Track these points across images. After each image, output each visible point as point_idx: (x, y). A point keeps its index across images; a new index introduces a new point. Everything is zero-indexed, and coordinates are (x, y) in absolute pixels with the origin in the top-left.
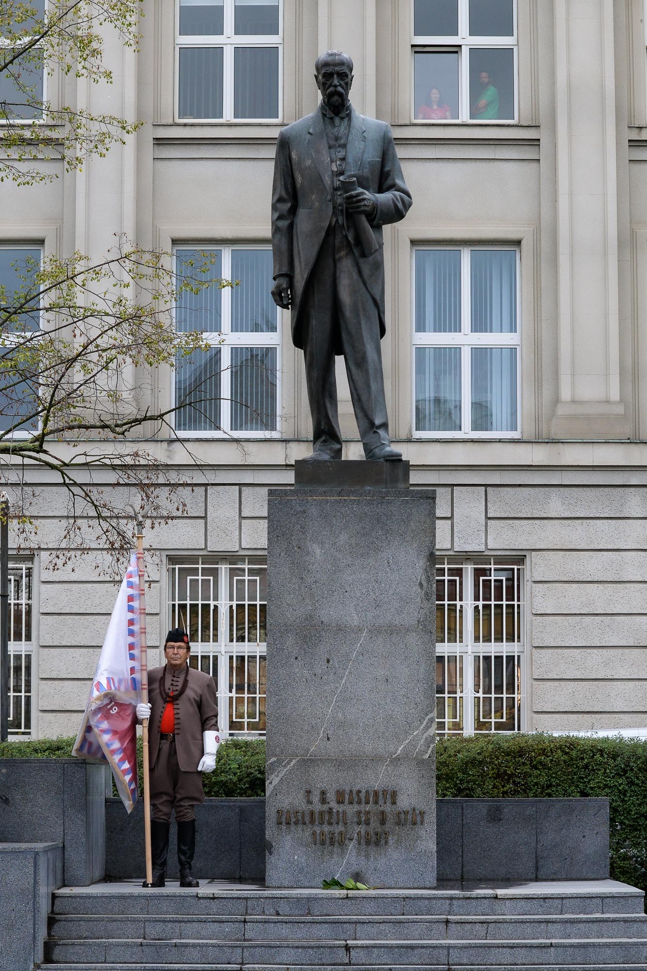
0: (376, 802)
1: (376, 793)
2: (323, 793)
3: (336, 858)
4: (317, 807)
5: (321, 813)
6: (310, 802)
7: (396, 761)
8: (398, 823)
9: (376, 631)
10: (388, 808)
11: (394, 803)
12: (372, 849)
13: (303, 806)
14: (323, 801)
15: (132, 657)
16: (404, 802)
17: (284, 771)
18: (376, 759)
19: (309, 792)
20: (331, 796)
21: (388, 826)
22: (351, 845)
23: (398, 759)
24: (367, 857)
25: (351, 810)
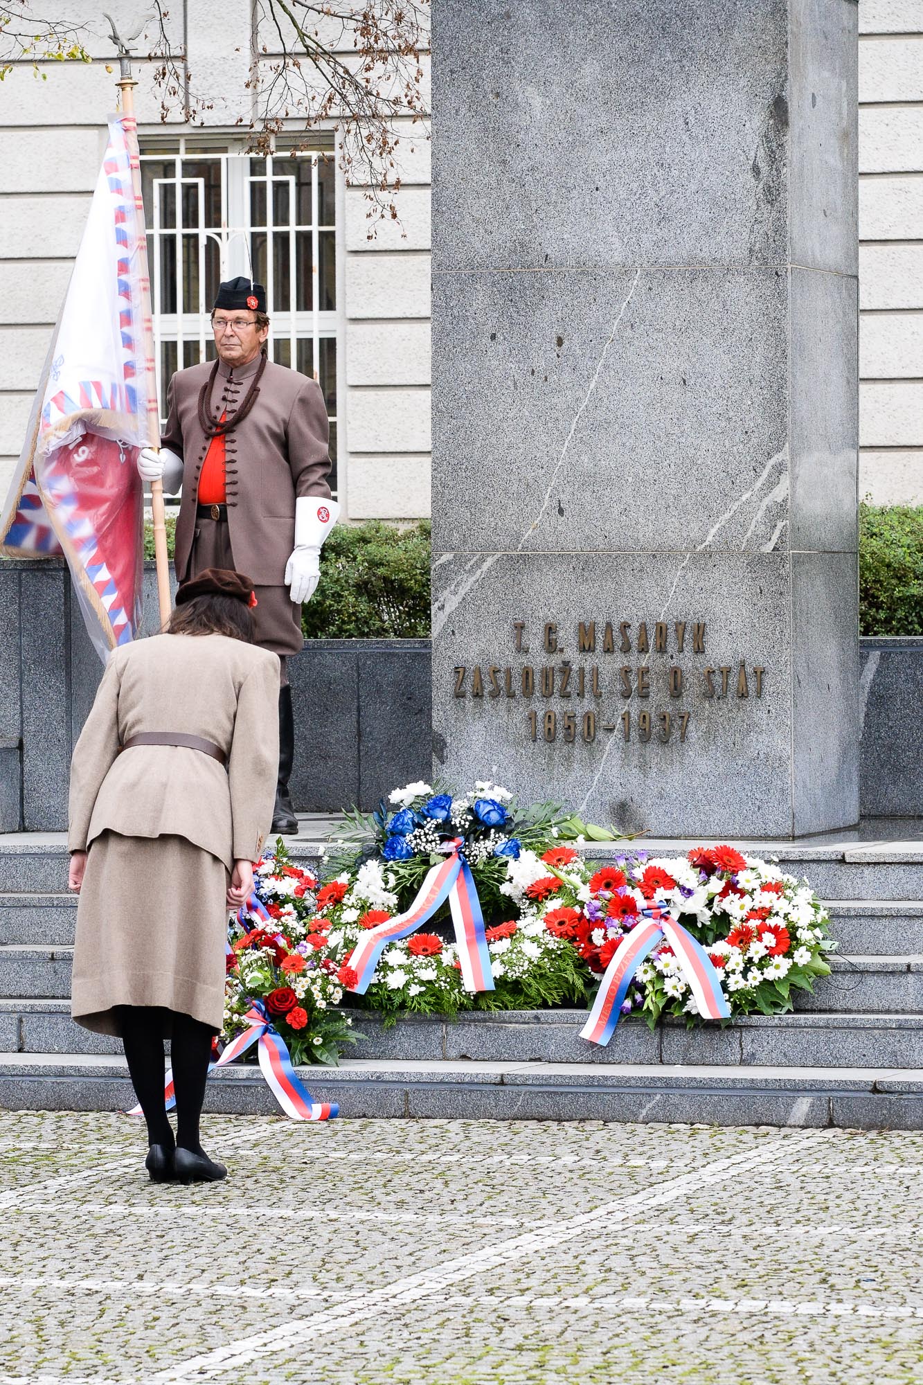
0: (662, 650)
1: (661, 630)
2: (550, 629)
3: (577, 771)
4: (539, 659)
5: (547, 674)
6: (522, 649)
7: (704, 558)
8: (709, 695)
9: (661, 273)
10: (686, 661)
11: (699, 650)
12: (653, 749)
13: (508, 659)
14: (551, 646)
15: (128, 342)
16: (720, 650)
17: (468, 583)
18: (661, 555)
19: (520, 628)
20: (567, 636)
21: (688, 701)
22: (611, 743)
23: (708, 554)
24: (643, 767)
25: (610, 665)
